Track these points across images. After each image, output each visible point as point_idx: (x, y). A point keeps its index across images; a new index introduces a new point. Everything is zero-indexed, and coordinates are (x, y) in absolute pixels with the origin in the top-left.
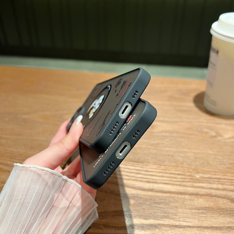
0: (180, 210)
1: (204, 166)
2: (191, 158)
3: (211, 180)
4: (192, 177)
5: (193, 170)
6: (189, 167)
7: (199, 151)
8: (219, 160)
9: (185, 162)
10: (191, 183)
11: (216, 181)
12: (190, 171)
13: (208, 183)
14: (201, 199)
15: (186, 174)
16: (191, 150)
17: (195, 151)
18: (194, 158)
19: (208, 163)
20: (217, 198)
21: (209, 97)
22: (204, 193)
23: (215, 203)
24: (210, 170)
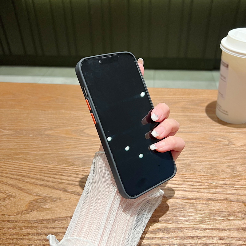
1: (219, 173)
2: (207, 166)
3: (227, 187)
4: (208, 184)
5: (209, 178)
6: (206, 175)
7: (214, 160)
8: (232, 168)
9: (201, 171)
10: (208, 190)
11: (231, 187)
12: (207, 178)
13: (224, 189)
14: (218, 204)
15: (203, 181)
16: (207, 159)
17: (210, 159)
18: (209, 166)
19: (223, 171)
20: (233, 202)
21: (221, 107)
22: (220, 198)
23: (231, 207)
24: (225, 177)
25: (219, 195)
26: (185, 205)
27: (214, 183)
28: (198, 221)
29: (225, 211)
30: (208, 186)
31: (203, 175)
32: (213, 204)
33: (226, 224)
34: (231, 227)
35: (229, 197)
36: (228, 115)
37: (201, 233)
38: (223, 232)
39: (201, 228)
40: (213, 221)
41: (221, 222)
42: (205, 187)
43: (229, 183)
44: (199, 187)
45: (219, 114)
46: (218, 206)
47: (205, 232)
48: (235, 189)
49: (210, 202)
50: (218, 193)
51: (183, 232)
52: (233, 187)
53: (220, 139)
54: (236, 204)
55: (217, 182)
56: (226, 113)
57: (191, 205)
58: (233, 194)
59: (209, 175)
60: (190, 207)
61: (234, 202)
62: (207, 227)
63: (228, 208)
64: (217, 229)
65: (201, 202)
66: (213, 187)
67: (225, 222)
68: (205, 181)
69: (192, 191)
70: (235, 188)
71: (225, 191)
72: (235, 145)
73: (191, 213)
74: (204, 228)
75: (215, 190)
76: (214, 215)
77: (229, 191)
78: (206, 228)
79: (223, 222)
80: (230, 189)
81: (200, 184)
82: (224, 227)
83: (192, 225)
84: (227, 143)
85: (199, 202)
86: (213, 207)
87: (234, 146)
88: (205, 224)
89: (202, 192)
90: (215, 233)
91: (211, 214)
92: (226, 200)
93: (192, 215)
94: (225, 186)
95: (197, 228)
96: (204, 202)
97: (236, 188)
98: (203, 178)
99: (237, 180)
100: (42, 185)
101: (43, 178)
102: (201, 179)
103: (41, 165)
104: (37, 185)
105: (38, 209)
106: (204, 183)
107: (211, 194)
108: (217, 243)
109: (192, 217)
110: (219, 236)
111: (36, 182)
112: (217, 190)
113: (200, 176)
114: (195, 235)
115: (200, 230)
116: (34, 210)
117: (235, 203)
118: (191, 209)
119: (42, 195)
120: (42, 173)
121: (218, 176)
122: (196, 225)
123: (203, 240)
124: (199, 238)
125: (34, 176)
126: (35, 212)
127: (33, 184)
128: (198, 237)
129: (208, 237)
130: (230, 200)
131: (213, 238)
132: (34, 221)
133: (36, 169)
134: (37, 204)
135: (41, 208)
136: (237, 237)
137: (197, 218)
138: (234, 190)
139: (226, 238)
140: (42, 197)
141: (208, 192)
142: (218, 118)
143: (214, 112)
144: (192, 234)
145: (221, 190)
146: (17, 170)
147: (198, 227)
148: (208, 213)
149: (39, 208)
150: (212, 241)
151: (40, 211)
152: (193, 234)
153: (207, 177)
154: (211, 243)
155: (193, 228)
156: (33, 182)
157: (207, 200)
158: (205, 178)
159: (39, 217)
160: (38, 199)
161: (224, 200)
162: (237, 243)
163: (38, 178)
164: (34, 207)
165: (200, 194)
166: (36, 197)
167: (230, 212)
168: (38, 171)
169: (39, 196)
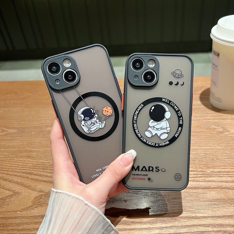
0: (195, 203)
1: (214, 161)
2: (201, 155)
3: (221, 174)
4: (203, 173)
5: (204, 166)
6: (201, 163)
7: (208, 148)
8: (227, 155)
9: (196, 160)
10: (203, 178)
11: (226, 174)
12: (202, 167)
13: (219, 177)
14: (213, 192)
15: (198, 170)
16: (201, 148)
17: (204, 148)
18: (204, 155)
19: (218, 159)
20: (227, 190)
21: (214, 94)
22: (215, 186)
23: (226, 195)
24: (220, 165)
25: (214, 183)
27: (209, 171)
28: (194, 210)
29: (220, 199)
30: (203, 174)
31: (198, 163)
32: (208, 192)
33: (221, 212)
34: (226, 215)
35: (224, 185)
36: (221, 102)
37: (197, 222)
38: (218, 219)
39: (197, 217)
40: (209, 209)
41: (216, 210)
42: (200, 176)
43: (223, 170)
44: (195, 176)
45: (213, 101)
46: (213, 194)
47: (200, 220)
49: (205, 190)
50: (213, 181)
51: (179, 221)
52: (228, 175)
53: (214, 127)
55: (212, 170)
56: (219, 100)
57: (187, 194)
58: (227, 182)
59: (204, 163)
61: (229, 190)
62: (202, 215)
63: (223, 196)
64: (212, 217)
65: (197, 191)
66: (208, 176)
67: (220, 210)
68: (200, 170)
70: (229, 176)
71: (220, 179)
72: (229, 131)
73: (187, 203)
74: (200, 217)
75: (210, 179)
76: (210, 203)
77: (224, 179)
78: (202, 217)
79: (218, 210)
80: (224, 177)
81: (196, 173)
82: (220, 215)
83: (188, 214)
84: (221, 130)
85: (194, 191)
86: (209, 195)
87: (228, 133)
88: (201, 213)
89: (197, 181)
90: (211, 221)
91: (207, 203)
92: (222, 188)
94: (219, 173)
95: (193, 217)
96: (200, 191)
98: (198, 167)
99: (231, 167)
100: (46, 181)
101: (46, 174)
102: (196, 168)
103: (43, 161)
104: (41, 181)
105: (42, 205)
106: (199, 171)
107: (206, 183)
108: (212, 231)
109: (188, 206)
110: (215, 223)
111: (40, 178)
112: (212, 179)
113: (195, 165)
114: (191, 224)
115: (196, 219)
116: (39, 206)
118: (187, 198)
119: (46, 191)
120: (45, 169)
121: (213, 164)
122: (192, 214)
123: (199, 228)
124: (195, 226)
125: (38, 172)
126: (40, 208)
127: (37, 180)
128: (194, 226)
129: (204, 225)
130: (225, 188)
131: (208, 226)
133: (39, 166)
134: (41, 199)
136: (232, 224)
137: (193, 207)
138: (229, 178)
139: (221, 225)
141: (203, 180)
142: (212, 105)
143: (208, 99)
144: (188, 223)
145: (217, 178)
146: (21, 167)
147: (194, 216)
148: (203, 201)
150: (208, 229)
152: (190, 223)
153: (202, 165)
154: (207, 231)
155: (189, 217)
156: (37, 179)
157: (202, 189)
158: (200, 167)
160: (42, 195)
161: (218, 188)
162: (232, 230)
163: (41, 174)
164: (39, 203)
165: (195, 182)
166: (40, 193)
167: (225, 200)
168: (41, 168)
169: (43, 192)
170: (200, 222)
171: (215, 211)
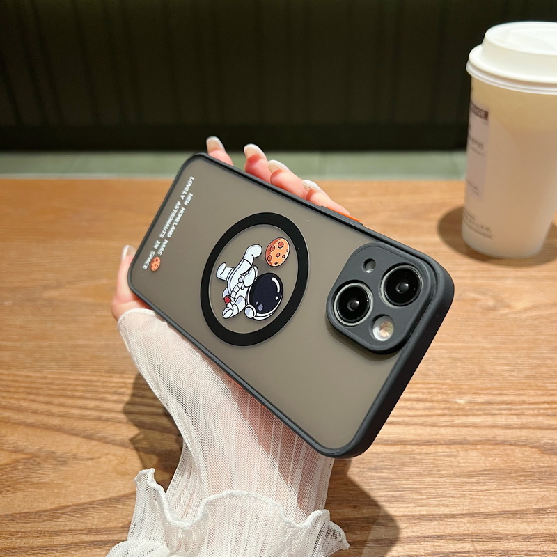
0: (428, 481)
1: (474, 377)
2: (443, 361)
3: (493, 409)
4: (448, 405)
5: (451, 389)
6: (441, 382)
7: (460, 344)
8: (506, 362)
10: (447, 418)
11: (505, 409)
12: (443, 391)
13: (487, 414)
14: (474, 453)
15: (436, 398)
16: (443, 344)
17: (451, 344)
18: (449, 361)
19: (483, 371)
20: (509, 447)
22: (478, 438)
23: (505, 459)
24: (489, 386)
25: (476, 432)
26: (392, 460)
27: (461, 401)
28: (424, 497)
29: (491, 470)
30: (449, 409)
31: (434, 381)
32: (462, 453)
33: (495, 502)
34: (508, 509)
35: (501, 434)
37: (434, 529)
38: (488, 521)
39: (433, 515)
40: (464, 496)
41: (482, 497)
42: (439, 412)
43: (499, 399)
44: (427, 412)
46: (474, 459)
47: (442, 525)
48: (514, 414)
49: (454, 449)
50: (474, 426)
52: (510, 409)
53: (473, 295)
54: (517, 450)
55: (469, 398)
56: (486, 232)
57: (407, 459)
58: (508, 427)
59: (449, 381)
60: (403, 464)
61: (512, 447)
62: (446, 511)
63: (498, 462)
64: (472, 515)
65: (432, 449)
66: (460, 412)
67: (493, 497)
68: (440, 397)
69: (407, 424)
70: (513, 412)
71: (490, 420)
72: (508, 306)
73: (408, 479)
74: (440, 515)
75: (464, 420)
76: (466, 479)
77: (501, 420)
78: (445, 515)
79: (486, 497)
80: (501, 414)
81: (429, 405)
82: (491, 509)
83: (410, 509)
84: (491, 303)
85: (425, 449)
86: (462, 461)
88: (443, 505)
89: (434, 425)
90: (468, 525)
91: (458, 480)
92: (494, 442)
93: (410, 484)
94: (488, 407)
95: (423, 515)
96: (440, 449)
97: (517, 412)
98: (434, 390)
99: (518, 392)
100: (32, 423)
101: (34, 406)
102: (430, 393)
103: (31, 374)
105: (17, 486)
106: (438, 402)
107: (455, 429)
108: (473, 552)
109: (409, 488)
110: (479, 531)
112: (471, 420)
113: (428, 386)
114: (418, 534)
115: (431, 520)
116: (8, 489)
117: (516, 447)
118: (406, 469)
119: (29, 451)
120: (32, 394)
121: (473, 383)
122: (420, 508)
123: (439, 544)
124: (427, 539)
125: (12, 401)
126: (9, 494)
127: (9, 422)
128: (425, 538)
129: (452, 537)
130: (504, 442)
131: (462, 538)
132: (7, 516)
133: (17, 385)
134: (16, 472)
135: (27, 482)
136: (523, 533)
137: (423, 490)
138: (512, 417)
139: (496, 536)
140: (28, 454)
141: (448, 424)
144: (409, 530)
145: (481, 417)
147: (425, 513)
148: (450, 476)
149: (20, 482)
150: (461, 545)
151: (23, 490)
152: (413, 532)
153: (444, 387)
154: (458, 551)
155: (412, 516)
156: (9, 418)
157: (446, 444)
158: (439, 391)
159: (19, 506)
160: (18, 461)
161: (487, 442)
162: (525, 549)
163: (21, 406)
164: (7, 481)
165: (428, 430)
166: (14, 456)
167: (504, 471)
168: (22, 390)
170: (442, 527)
171: (480, 500)
